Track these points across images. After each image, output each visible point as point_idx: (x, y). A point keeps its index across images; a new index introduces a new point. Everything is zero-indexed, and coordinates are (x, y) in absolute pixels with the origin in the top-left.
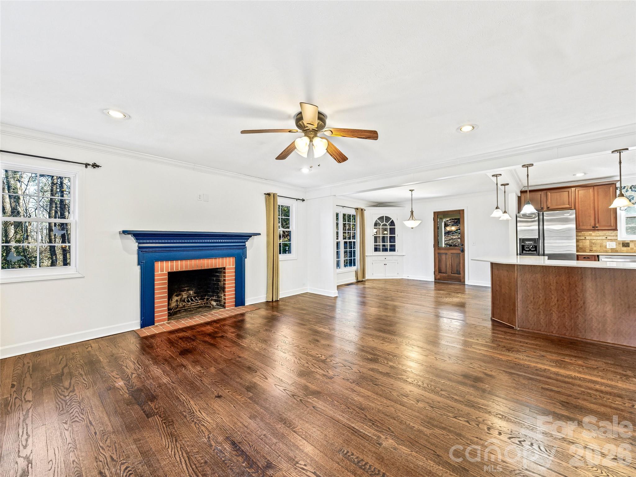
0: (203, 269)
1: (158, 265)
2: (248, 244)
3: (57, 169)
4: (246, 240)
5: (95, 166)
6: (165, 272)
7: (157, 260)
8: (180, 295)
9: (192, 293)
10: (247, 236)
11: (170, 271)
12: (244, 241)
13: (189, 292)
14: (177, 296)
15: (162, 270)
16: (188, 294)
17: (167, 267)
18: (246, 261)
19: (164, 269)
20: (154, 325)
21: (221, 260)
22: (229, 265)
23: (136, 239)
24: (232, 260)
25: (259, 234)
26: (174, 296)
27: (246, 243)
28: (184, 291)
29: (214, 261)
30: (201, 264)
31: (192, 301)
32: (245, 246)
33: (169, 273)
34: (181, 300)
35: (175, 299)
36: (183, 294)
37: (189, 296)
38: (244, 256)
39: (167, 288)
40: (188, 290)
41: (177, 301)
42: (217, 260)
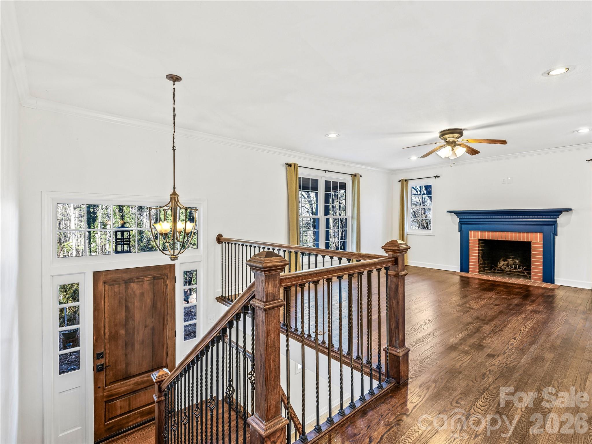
1: (472, 233)
2: (561, 220)
3: (428, 182)
4: (557, 216)
5: (438, 177)
6: (476, 239)
7: (471, 230)
8: (507, 260)
9: (517, 261)
10: (557, 213)
11: (479, 238)
12: (555, 217)
13: (515, 260)
14: (504, 261)
15: (474, 237)
16: (513, 261)
17: (478, 235)
18: (557, 238)
19: (475, 236)
20: (469, 272)
21: (525, 234)
22: (536, 239)
23: (457, 216)
24: (539, 236)
25: (570, 210)
26: (501, 261)
27: (558, 219)
28: (510, 258)
29: (518, 234)
30: (505, 236)
31: (515, 268)
32: (556, 222)
33: (479, 240)
34: (508, 265)
35: (502, 263)
36: (510, 260)
37: (515, 263)
38: (554, 233)
39: (479, 250)
40: (513, 258)
41: (503, 265)
42: (522, 234)
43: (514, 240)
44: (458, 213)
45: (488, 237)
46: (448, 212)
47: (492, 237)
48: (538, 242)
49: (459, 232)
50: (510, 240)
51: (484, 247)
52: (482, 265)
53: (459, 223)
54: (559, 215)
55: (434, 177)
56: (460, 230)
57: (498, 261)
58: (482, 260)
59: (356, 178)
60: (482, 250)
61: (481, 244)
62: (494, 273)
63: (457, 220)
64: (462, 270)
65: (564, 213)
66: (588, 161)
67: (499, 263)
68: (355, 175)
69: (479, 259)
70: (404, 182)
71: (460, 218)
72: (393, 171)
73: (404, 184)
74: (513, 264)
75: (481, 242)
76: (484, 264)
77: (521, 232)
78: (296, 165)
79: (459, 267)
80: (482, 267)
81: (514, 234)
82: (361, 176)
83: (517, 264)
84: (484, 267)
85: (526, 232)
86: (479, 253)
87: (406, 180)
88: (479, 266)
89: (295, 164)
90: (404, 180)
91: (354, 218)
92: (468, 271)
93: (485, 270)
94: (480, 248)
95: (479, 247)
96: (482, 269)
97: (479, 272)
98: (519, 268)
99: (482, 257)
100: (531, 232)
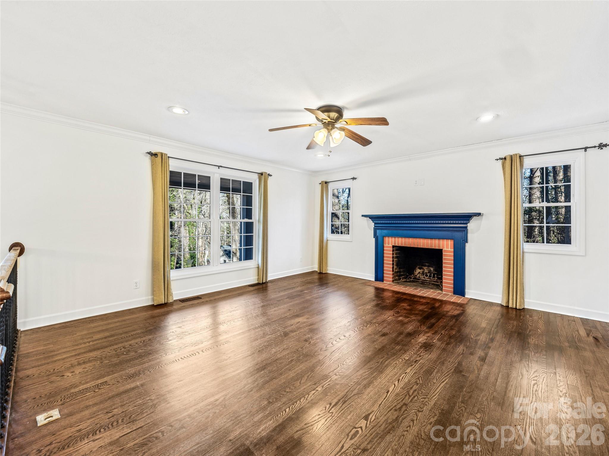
0: (419, 247)
1: (386, 239)
2: (472, 225)
4: (467, 222)
5: (354, 179)
6: (390, 245)
7: (386, 236)
8: (422, 268)
9: (432, 270)
10: (467, 217)
11: (393, 245)
12: (465, 222)
13: (430, 268)
14: (420, 268)
17: (392, 242)
18: (468, 246)
19: (390, 243)
20: (383, 282)
21: (437, 241)
22: (447, 247)
23: (372, 220)
24: (450, 243)
25: (479, 214)
26: (417, 268)
27: (468, 224)
28: (425, 266)
29: (429, 241)
30: (417, 243)
31: (430, 276)
32: (466, 227)
33: (393, 247)
34: (423, 273)
35: (418, 271)
36: (425, 268)
37: (430, 272)
38: (465, 240)
39: (393, 257)
40: (429, 266)
41: (419, 273)
42: (433, 241)
43: (426, 247)
44: (373, 218)
45: (402, 243)
46: (363, 216)
47: (405, 243)
48: (449, 250)
49: (374, 237)
50: (422, 247)
51: (399, 253)
52: (397, 273)
53: (374, 228)
54: (469, 220)
55: (351, 179)
56: (375, 236)
57: (414, 269)
58: (397, 268)
59: (263, 177)
60: (397, 257)
61: (396, 251)
62: (410, 282)
63: (372, 225)
64: (377, 279)
65: (474, 218)
66: (497, 160)
67: (416, 271)
68: (262, 174)
69: (393, 268)
70: (324, 184)
71: (375, 223)
72: (314, 173)
73: (324, 186)
74: (429, 272)
75: (396, 249)
76: (400, 272)
77: (433, 239)
78: (164, 155)
79: (374, 276)
80: (397, 276)
81: (425, 241)
82: (269, 175)
83: (432, 273)
84: (399, 276)
85: (438, 239)
86: (393, 261)
87: (326, 183)
88: (393, 274)
89: (162, 154)
90: (324, 183)
91: (260, 222)
92: (382, 280)
93: (401, 279)
94: (395, 256)
95: (393, 254)
96: (398, 277)
97: (393, 281)
98: (434, 277)
99: (397, 265)
100: (442, 239)
